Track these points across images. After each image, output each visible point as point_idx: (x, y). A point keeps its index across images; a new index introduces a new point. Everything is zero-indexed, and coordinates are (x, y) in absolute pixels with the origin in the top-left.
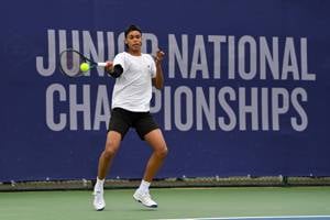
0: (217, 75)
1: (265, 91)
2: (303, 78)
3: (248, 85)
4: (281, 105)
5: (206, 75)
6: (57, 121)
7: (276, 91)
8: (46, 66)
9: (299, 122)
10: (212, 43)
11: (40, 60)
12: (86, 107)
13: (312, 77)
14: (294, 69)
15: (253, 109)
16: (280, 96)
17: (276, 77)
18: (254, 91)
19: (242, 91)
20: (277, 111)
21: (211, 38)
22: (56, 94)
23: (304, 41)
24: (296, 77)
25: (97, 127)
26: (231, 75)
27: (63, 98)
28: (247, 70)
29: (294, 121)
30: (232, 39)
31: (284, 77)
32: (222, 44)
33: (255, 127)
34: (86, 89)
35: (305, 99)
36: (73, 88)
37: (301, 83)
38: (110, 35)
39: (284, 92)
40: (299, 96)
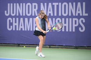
0: (55, 15)
1: (70, 19)
2: (83, 15)
3: (65, 17)
4: (76, 24)
5: (52, 15)
6: (10, 28)
7: (74, 19)
8: (7, 13)
9: (82, 29)
10: (54, 5)
12: (17, 24)
13: (87, 15)
14: (80, 12)
15: (67, 25)
16: (76, 21)
17: (74, 15)
18: (67, 19)
19: (63, 19)
20: (74, 26)
21: (54, 4)
23: (84, 4)
24: (81, 15)
25: (20, 30)
26: (60, 15)
27: (11, 22)
28: (65, 13)
29: (80, 29)
30: (60, 4)
31: (77, 15)
32: (57, 5)
34: (17, 19)
35: (84, 21)
36: (14, 19)
37: (83, 17)
38: (24, 4)
39: (77, 19)
40: (82, 21)
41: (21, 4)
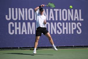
0: (57, 19)
1: (70, 23)
2: (80, 20)
3: (65, 22)
4: (74, 27)
5: (53, 19)
6: (11, 32)
7: (73, 24)
8: (8, 17)
9: (79, 31)
10: (55, 11)
11: (7, 16)
12: (19, 28)
13: (83, 20)
14: (77, 18)
15: (67, 28)
16: (74, 25)
17: (72, 20)
18: (67, 23)
19: (63, 23)
20: (73, 29)
22: (11, 25)
23: (80, 10)
24: (78, 20)
25: (22, 33)
26: (60, 19)
27: (13, 26)
28: (65, 18)
29: (77, 31)
30: (60, 10)
31: (75, 20)
32: (58, 11)
33: (67, 33)
34: (20, 23)
35: (81, 25)
36: (16, 23)
38: (26, 9)
39: (75, 24)
40: (79, 25)
41: (23, 9)
